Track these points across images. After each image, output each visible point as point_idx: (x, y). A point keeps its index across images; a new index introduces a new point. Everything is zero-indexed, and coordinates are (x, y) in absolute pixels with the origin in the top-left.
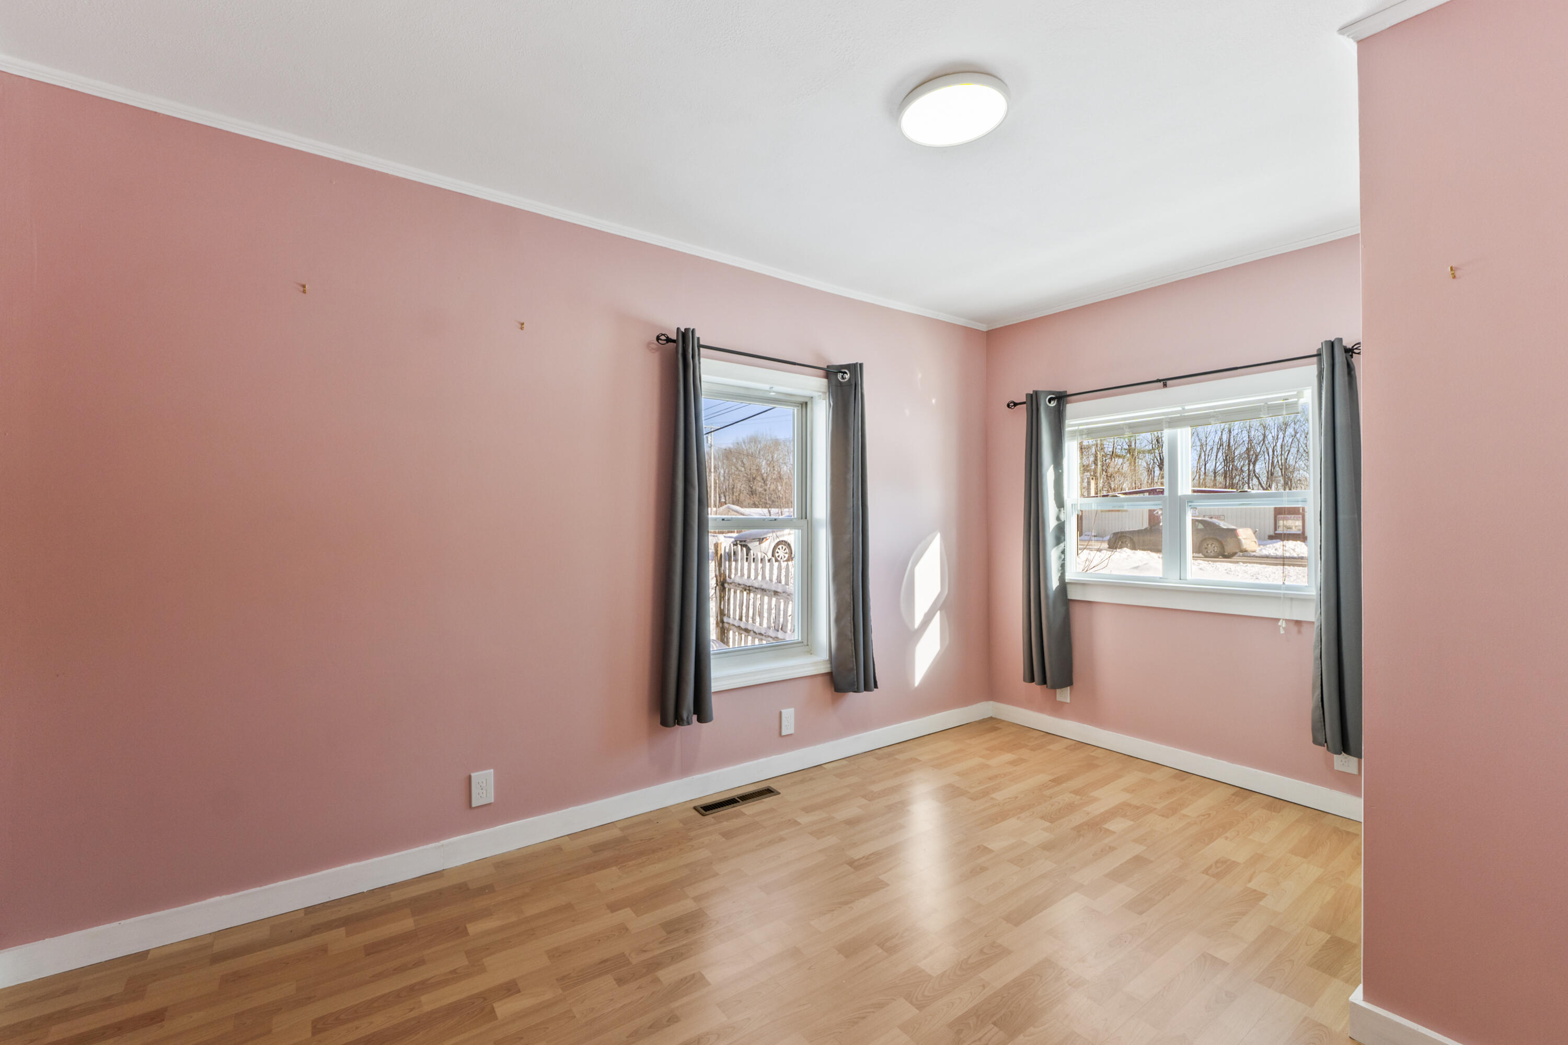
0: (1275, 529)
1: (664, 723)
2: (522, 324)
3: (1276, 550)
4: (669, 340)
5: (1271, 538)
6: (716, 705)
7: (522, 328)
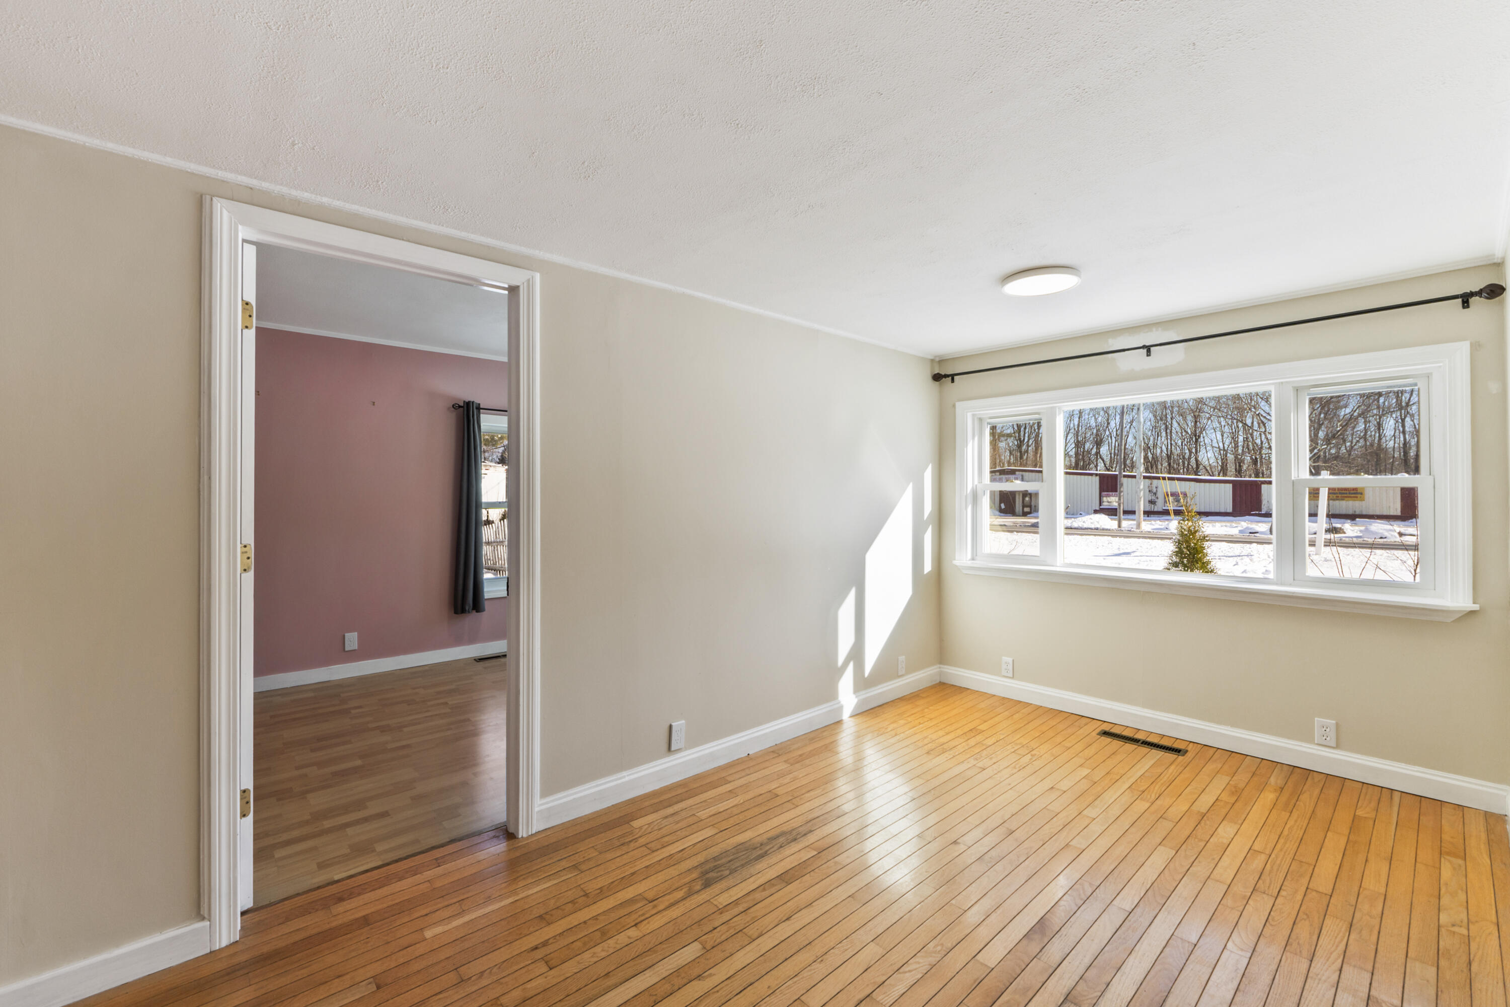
0: (1100, 505)
1: (456, 612)
2: (374, 403)
3: (1084, 522)
4: (460, 407)
5: (1096, 512)
6: (487, 605)
7: (374, 405)
